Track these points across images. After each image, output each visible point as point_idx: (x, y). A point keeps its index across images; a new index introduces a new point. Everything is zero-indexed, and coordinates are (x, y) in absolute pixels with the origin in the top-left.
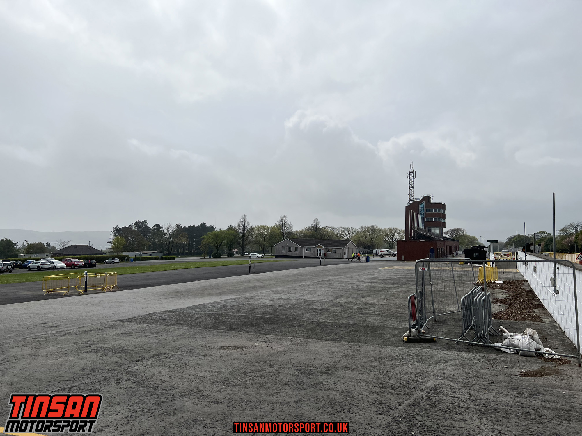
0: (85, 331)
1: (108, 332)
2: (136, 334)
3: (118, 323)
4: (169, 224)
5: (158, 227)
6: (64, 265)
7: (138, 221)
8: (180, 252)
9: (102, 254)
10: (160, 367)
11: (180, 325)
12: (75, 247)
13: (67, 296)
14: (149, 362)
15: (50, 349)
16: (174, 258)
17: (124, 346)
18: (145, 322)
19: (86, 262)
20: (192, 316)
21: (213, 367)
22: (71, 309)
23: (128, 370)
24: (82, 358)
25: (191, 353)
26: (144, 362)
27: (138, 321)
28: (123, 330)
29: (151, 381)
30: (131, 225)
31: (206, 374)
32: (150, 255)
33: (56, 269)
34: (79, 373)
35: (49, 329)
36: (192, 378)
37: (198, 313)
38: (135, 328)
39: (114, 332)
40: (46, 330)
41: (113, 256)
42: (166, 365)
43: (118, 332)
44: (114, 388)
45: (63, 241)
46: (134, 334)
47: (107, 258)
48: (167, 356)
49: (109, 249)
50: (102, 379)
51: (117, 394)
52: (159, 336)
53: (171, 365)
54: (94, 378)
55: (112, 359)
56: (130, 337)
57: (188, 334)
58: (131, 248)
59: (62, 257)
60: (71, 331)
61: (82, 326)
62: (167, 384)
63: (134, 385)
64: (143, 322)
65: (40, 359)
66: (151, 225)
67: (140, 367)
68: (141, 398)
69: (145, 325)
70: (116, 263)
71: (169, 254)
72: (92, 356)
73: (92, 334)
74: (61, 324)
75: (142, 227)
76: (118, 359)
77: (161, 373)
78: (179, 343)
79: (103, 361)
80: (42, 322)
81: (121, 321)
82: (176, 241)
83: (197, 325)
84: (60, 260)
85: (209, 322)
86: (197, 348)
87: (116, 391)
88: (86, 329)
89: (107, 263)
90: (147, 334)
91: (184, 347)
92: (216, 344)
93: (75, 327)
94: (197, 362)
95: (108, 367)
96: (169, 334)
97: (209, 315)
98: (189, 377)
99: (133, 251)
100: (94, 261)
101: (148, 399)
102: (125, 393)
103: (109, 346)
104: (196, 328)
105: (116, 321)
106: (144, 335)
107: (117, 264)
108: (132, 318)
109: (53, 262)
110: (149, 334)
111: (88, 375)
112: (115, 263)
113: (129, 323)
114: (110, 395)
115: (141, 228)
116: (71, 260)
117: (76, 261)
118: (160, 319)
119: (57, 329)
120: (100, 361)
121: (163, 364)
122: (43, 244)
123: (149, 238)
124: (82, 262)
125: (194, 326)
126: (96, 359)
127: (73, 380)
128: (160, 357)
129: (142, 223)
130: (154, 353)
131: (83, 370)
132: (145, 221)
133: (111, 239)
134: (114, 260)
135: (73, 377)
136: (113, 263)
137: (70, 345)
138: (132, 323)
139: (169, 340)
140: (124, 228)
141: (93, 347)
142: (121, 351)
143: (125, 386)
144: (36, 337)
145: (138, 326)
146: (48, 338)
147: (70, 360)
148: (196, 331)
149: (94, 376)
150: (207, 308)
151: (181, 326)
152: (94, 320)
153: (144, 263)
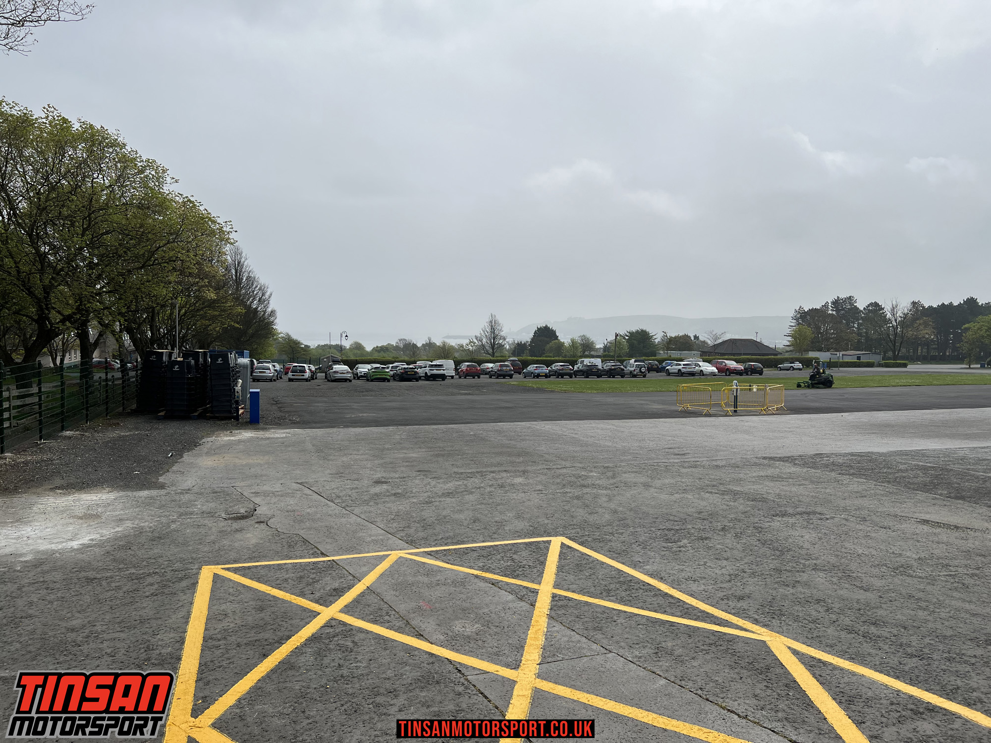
0: (717, 466)
1: (748, 472)
2: (787, 480)
3: (766, 462)
4: (894, 303)
5: (876, 308)
6: (715, 370)
7: (838, 297)
8: (919, 354)
9: (776, 355)
10: (804, 529)
11: (864, 477)
12: (733, 342)
13: (709, 415)
14: (791, 520)
15: (667, 481)
16: (905, 366)
17: (763, 493)
18: (808, 466)
19: (747, 366)
20: (891, 465)
21: (892, 546)
22: (708, 434)
23: (757, 525)
24: (703, 499)
25: (864, 519)
26: (784, 519)
27: (797, 462)
28: (770, 472)
29: (783, 544)
30: (826, 306)
31: (874, 552)
32: (859, 358)
33: (703, 375)
34: (694, 515)
35: (672, 456)
36: (846, 553)
37: (905, 464)
38: (788, 471)
39: (756, 472)
40: (669, 457)
41: (792, 358)
42: (816, 528)
43: (762, 473)
44: (729, 540)
45: (714, 333)
46: (785, 480)
47: (782, 361)
48: (823, 517)
49: (787, 346)
50: (719, 528)
51: (730, 549)
52: (822, 488)
53: (823, 530)
54: (710, 525)
55: (741, 507)
56: (777, 483)
57: (872, 492)
58: (823, 346)
59: (713, 357)
60: (699, 463)
61: (715, 459)
62: (804, 552)
63: (758, 543)
64: (805, 465)
65: (652, 490)
66: (861, 305)
67: (777, 523)
68: (758, 559)
69: (805, 470)
70: (797, 369)
71: (895, 357)
72: (715, 499)
73: (725, 471)
74: (689, 452)
75: (845, 308)
76: (749, 509)
77: (802, 537)
78: (851, 502)
79: (728, 508)
80: (667, 446)
81: (771, 458)
82: (910, 333)
83: (896, 481)
84: (709, 362)
85: (919, 480)
86: (879, 514)
87: (730, 545)
88: (718, 463)
89: (781, 369)
90: (803, 482)
91: (856, 510)
92: (917, 515)
93: (706, 459)
94: (868, 534)
95: (732, 516)
96: (840, 488)
97: (925, 469)
98: (843, 550)
99: (828, 351)
100: (760, 365)
101: (767, 562)
102: (741, 549)
103: (742, 490)
104: (890, 486)
105: (764, 458)
106: (798, 483)
107: (798, 371)
108: (789, 457)
109: (699, 365)
110: (807, 482)
111: (703, 519)
112: (794, 369)
113: (782, 463)
114: (722, 547)
115: (843, 309)
116: (725, 362)
117: (732, 364)
118: (833, 464)
119: (682, 458)
120: (725, 507)
121: (812, 526)
122: (690, 337)
123: (858, 328)
124: (740, 367)
125: (889, 482)
126: (719, 503)
127: (684, 521)
128: (811, 517)
129: (845, 301)
130: (804, 510)
131: (700, 513)
132: (850, 297)
133: (790, 330)
134: (792, 365)
135: (685, 519)
136: (791, 369)
137: (693, 480)
138: (786, 464)
139: (835, 495)
140: (813, 311)
141: (722, 488)
142: (758, 499)
143: (744, 541)
144: (655, 464)
145: (794, 469)
146: (668, 467)
147: (687, 498)
148: (887, 490)
149: (711, 522)
150: (927, 457)
151: (865, 479)
152: (734, 452)
153: (845, 372)
